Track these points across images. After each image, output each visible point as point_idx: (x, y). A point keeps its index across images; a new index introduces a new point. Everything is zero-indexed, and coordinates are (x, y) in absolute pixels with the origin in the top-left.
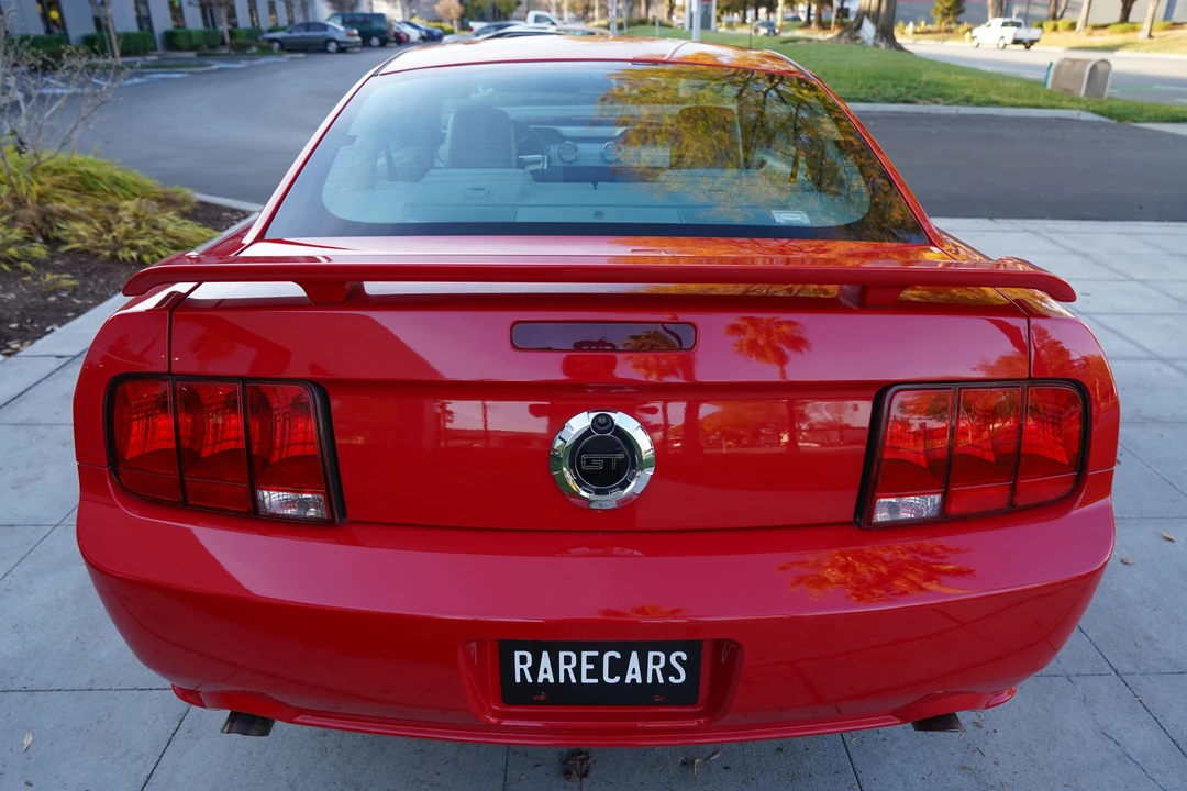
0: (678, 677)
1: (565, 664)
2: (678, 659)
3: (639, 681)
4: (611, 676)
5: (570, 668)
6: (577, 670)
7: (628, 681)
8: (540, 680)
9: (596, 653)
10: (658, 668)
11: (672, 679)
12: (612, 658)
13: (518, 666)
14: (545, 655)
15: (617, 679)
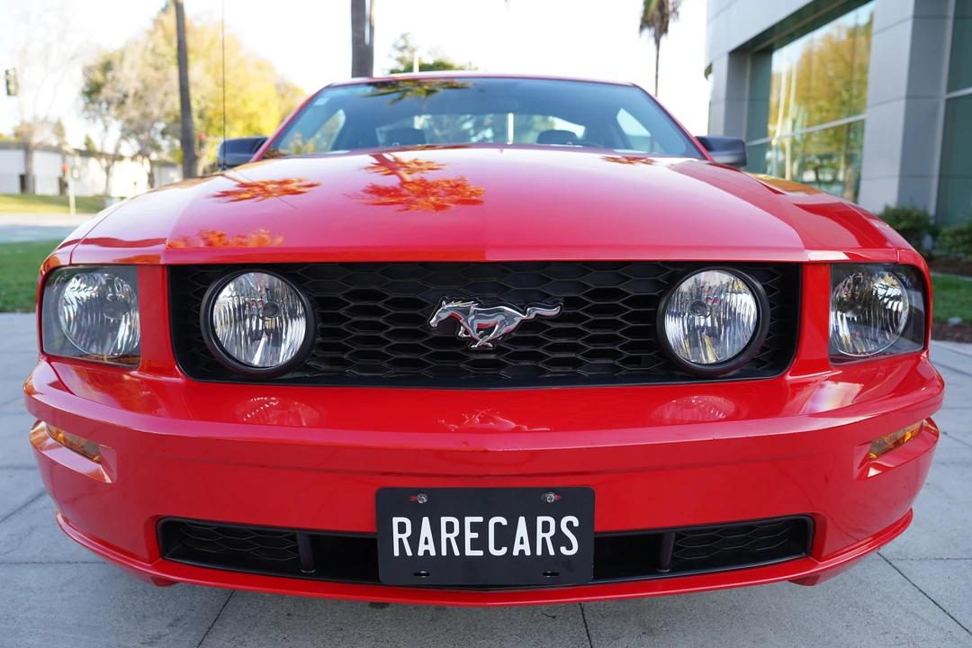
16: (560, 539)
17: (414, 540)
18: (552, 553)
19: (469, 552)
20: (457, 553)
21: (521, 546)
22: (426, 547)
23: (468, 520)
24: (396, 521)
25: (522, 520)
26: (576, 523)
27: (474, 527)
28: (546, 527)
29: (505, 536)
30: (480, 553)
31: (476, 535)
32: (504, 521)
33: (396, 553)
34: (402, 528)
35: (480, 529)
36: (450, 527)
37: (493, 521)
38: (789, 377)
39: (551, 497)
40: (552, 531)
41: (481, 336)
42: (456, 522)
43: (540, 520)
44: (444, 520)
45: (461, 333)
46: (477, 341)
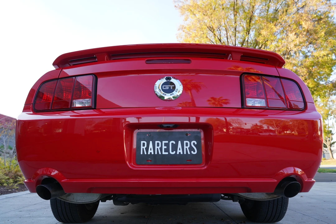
0: (194, 151)
1: (157, 146)
2: (194, 143)
3: (182, 153)
4: (172, 151)
5: (159, 148)
6: (161, 149)
7: (178, 153)
8: (149, 153)
9: (167, 142)
10: (188, 147)
11: (192, 152)
12: (172, 144)
13: (142, 147)
14: (151, 142)
15: (174, 152)
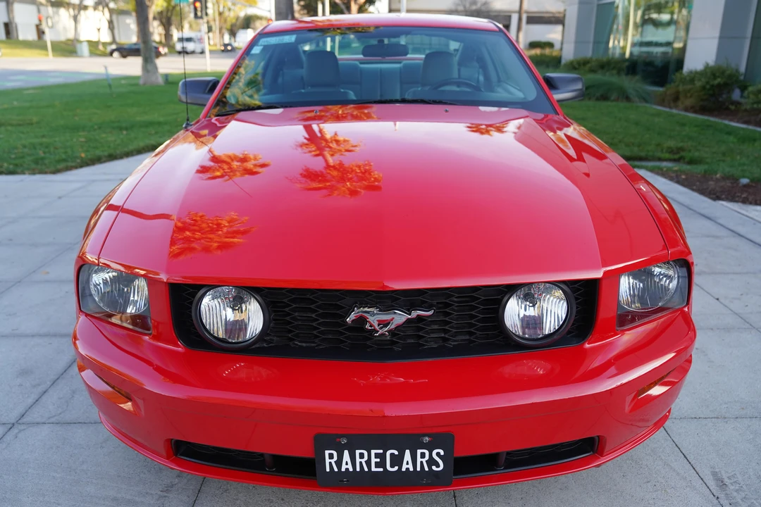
16: (431, 462)
17: (339, 463)
18: (427, 469)
19: (374, 469)
20: (366, 469)
21: (407, 464)
22: (347, 465)
23: (373, 452)
24: (327, 452)
25: (408, 452)
26: (442, 453)
27: (377, 456)
28: (423, 455)
29: (397, 460)
30: (381, 470)
31: (378, 460)
32: (396, 453)
33: (328, 470)
34: (331, 456)
35: (382, 457)
36: (362, 456)
37: (389, 453)
38: (587, 346)
39: (427, 439)
40: (427, 457)
41: (381, 328)
42: (365, 453)
43: (419, 452)
44: (358, 452)
45: (367, 326)
46: (378, 331)
